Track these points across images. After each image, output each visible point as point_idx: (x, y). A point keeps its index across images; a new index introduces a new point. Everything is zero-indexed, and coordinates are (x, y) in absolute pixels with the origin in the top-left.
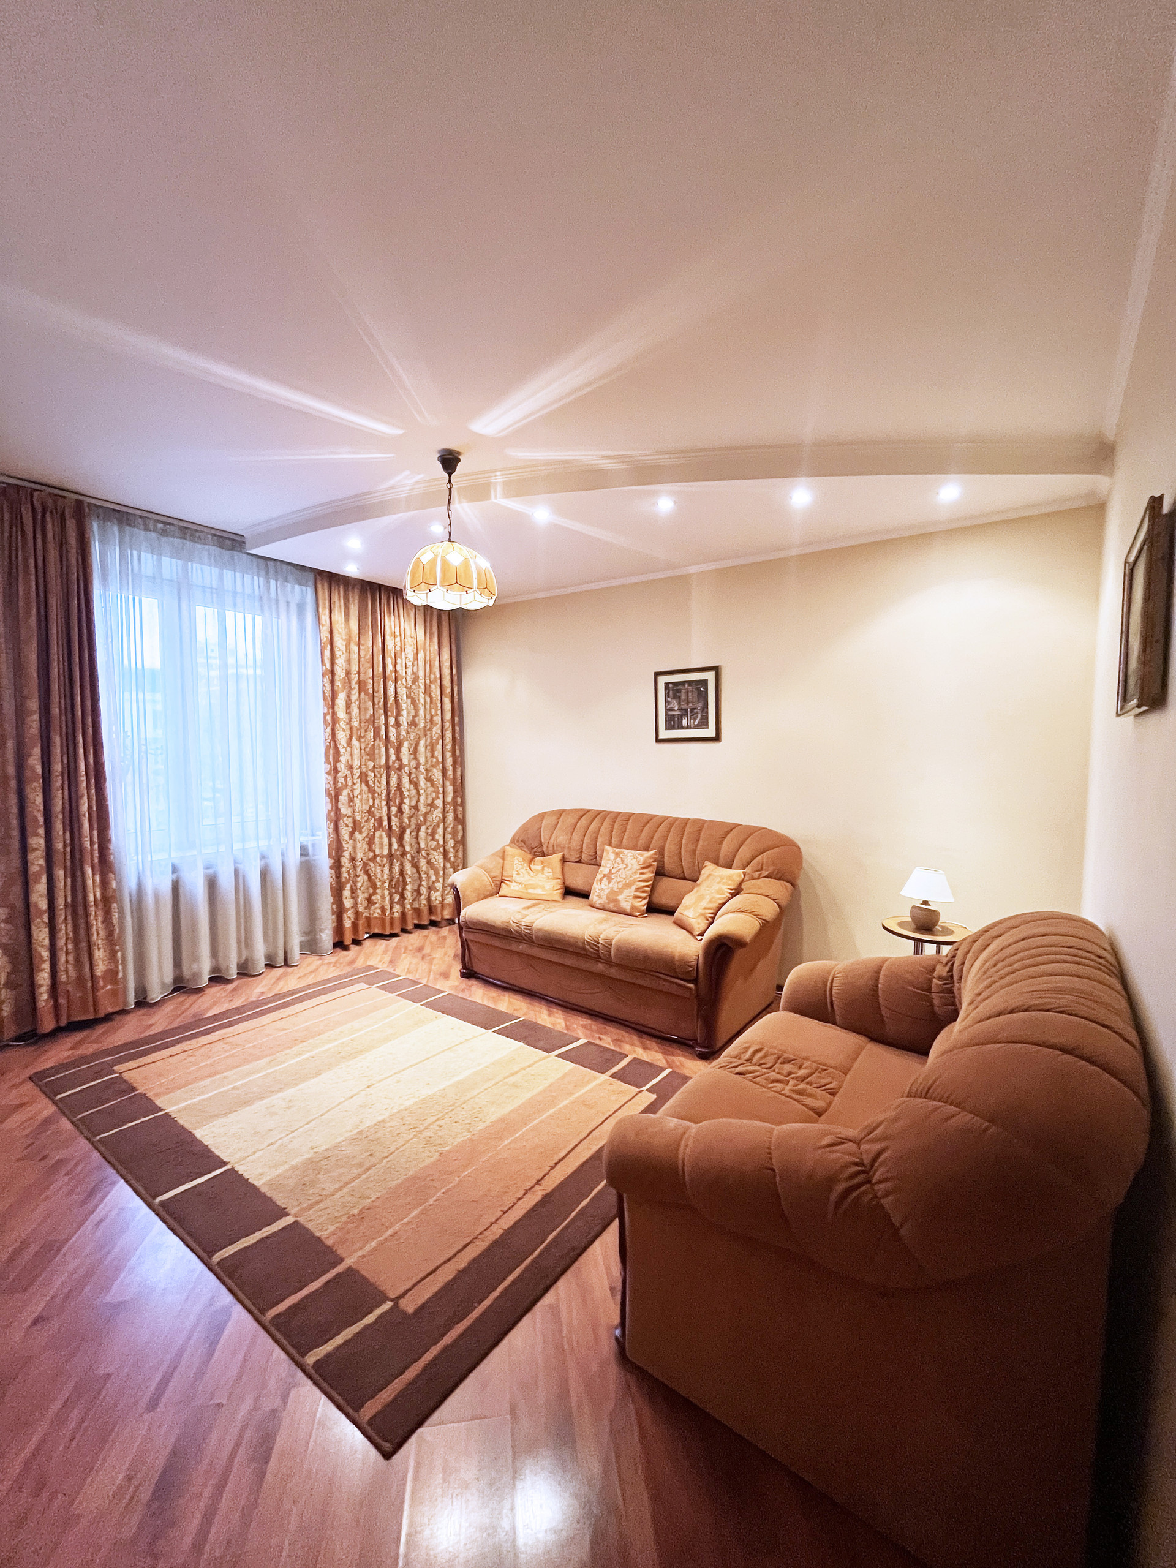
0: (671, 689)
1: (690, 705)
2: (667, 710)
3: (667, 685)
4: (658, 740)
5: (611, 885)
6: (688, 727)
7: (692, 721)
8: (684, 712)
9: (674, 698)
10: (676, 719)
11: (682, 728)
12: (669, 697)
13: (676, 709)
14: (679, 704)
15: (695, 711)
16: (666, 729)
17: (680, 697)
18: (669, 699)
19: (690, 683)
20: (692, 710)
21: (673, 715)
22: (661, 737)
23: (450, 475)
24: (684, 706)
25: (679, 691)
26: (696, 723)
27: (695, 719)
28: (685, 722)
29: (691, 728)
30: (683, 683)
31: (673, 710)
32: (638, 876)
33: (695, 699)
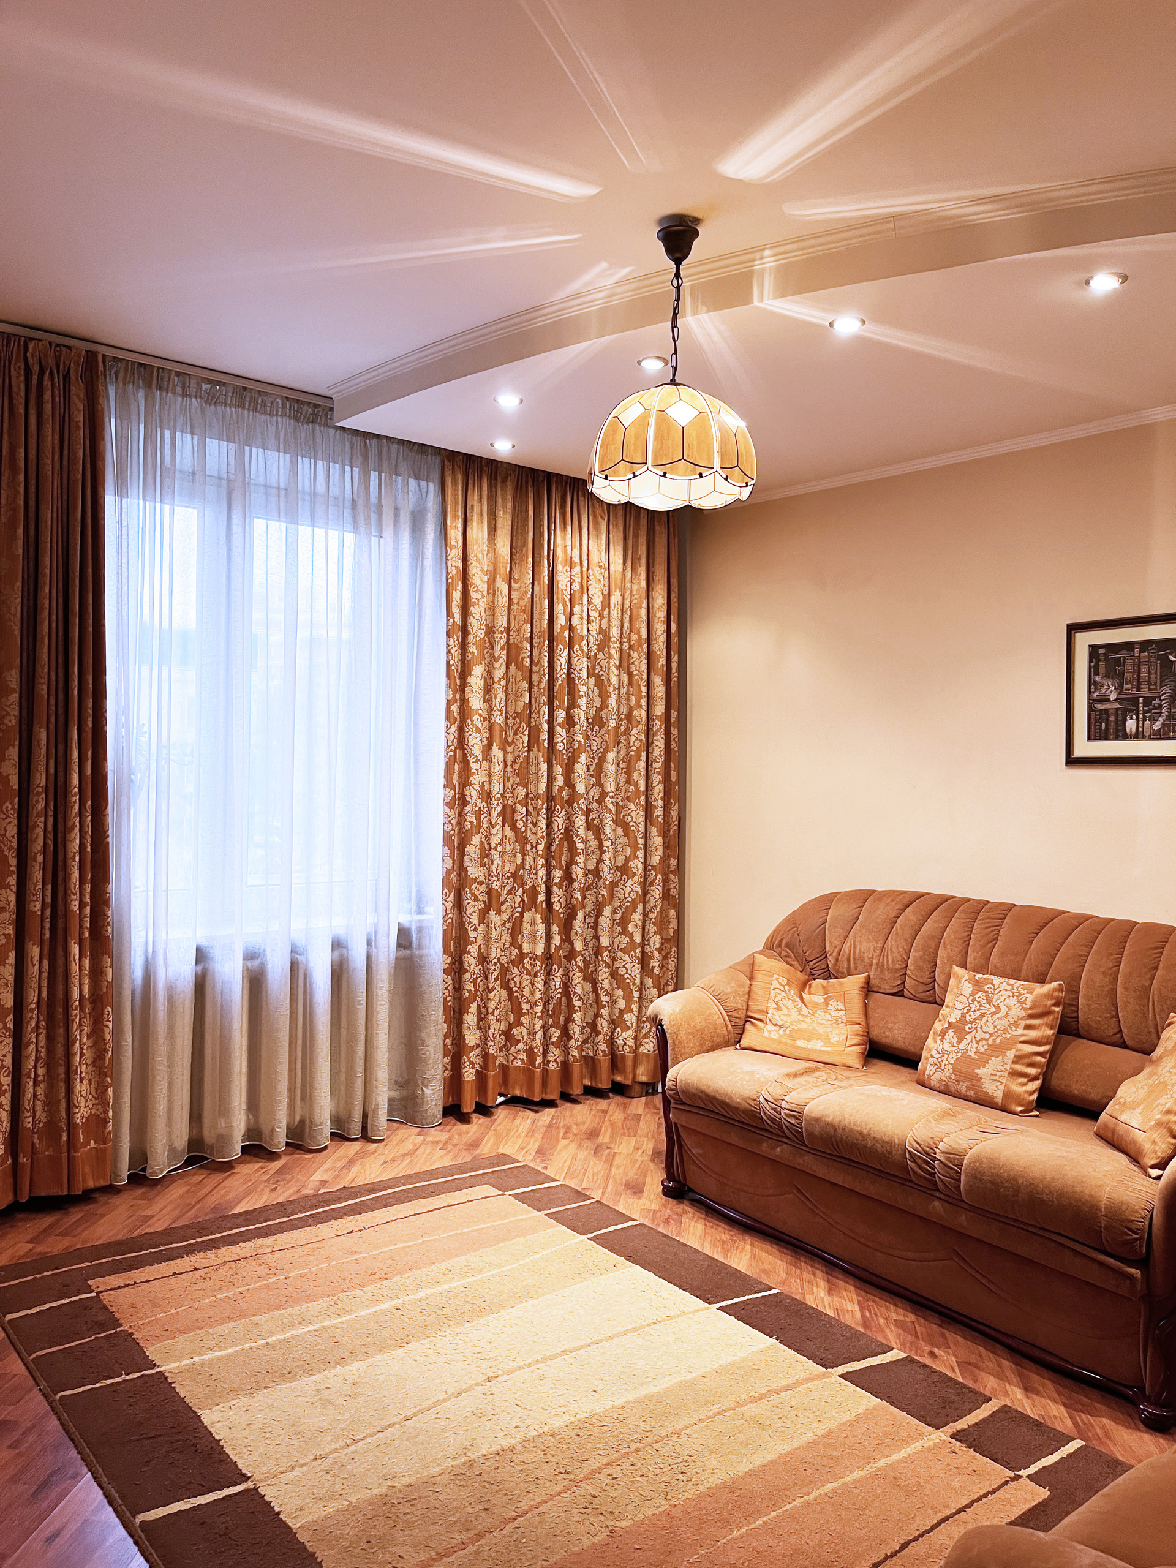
0: (1102, 657)
1: (1144, 690)
2: (1092, 703)
3: (1094, 650)
4: (1072, 761)
5: (962, 1046)
6: (1138, 736)
7: (1148, 722)
8: (1130, 706)
9: (1107, 676)
10: (1112, 718)
11: (1125, 737)
12: (1097, 673)
13: (1113, 697)
14: (1120, 688)
15: (1156, 702)
16: (1090, 738)
17: (1122, 674)
18: (1097, 679)
19: (1145, 645)
20: (1148, 701)
21: (1107, 710)
22: (1078, 753)
23: (678, 264)
24: (1130, 691)
25: (1119, 662)
26: (1157, 726)
27: (1154, 720)
28: (1131, 725)
29: (1144, 738)
30: (1129, 646)
31: (1109, 700)
32: (1020, 1031)
33: (1155, 678)
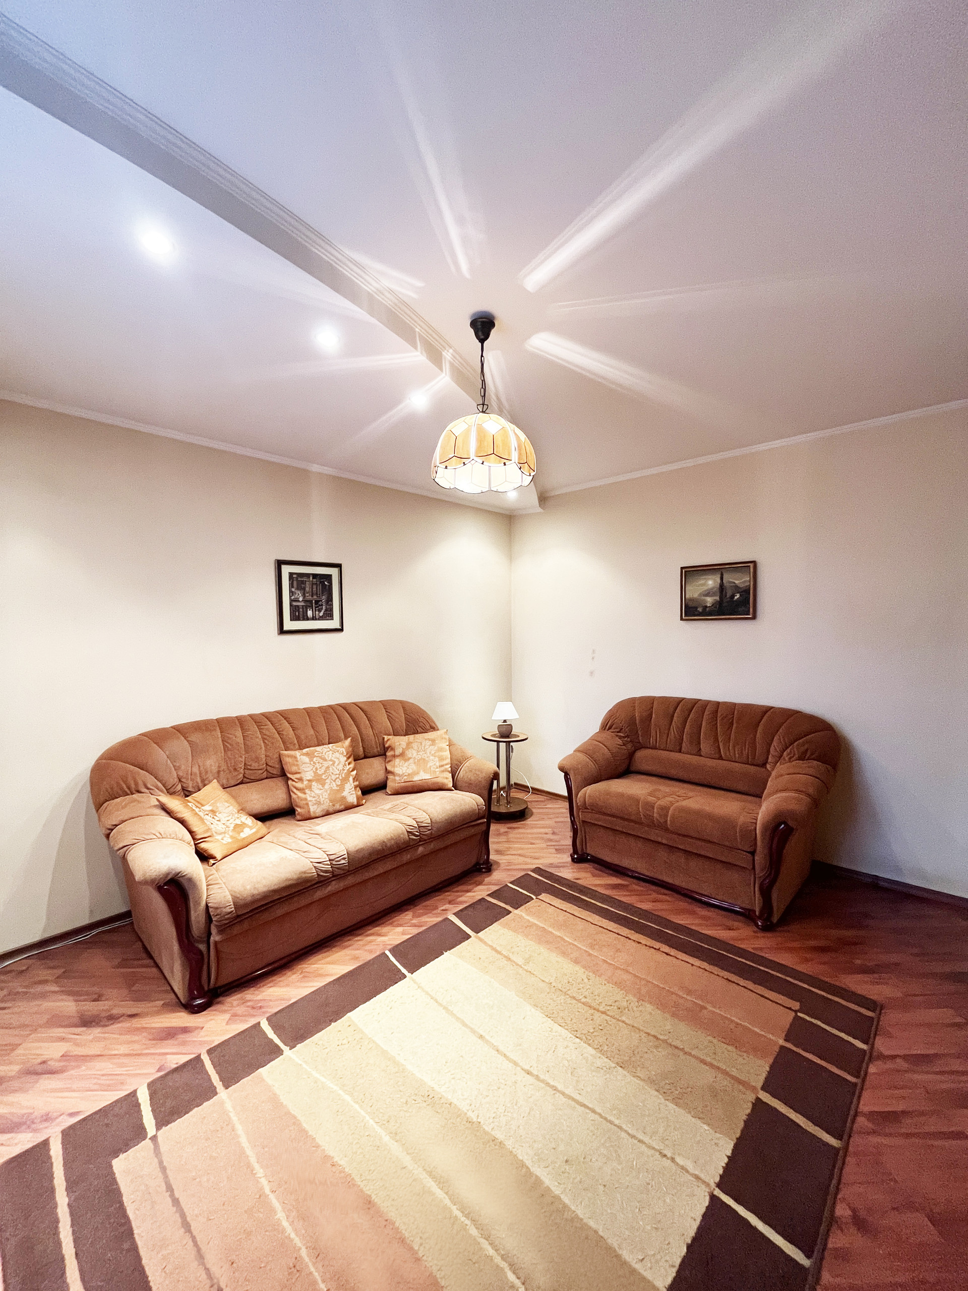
0: (295, 579)
1: (315, 597)
2: (291, 601)
3: (291, 574)
4: (282, 631)
5: (327, 786)
6: (314, 618)
7: (317, 612)
8: (308, 604)
9: (297, 589)
10: (301, 610)
11: (308, 619)
12: (293, 587)
13: (301, 599)
14: (304, 595)
15: (320, 603)
16: (291, 620)
17: (304, 589)
18: (293, 590)
19: (315, 576)
20: (317, 602)
21: (298, 606)
22: (286, 628)
23: (482, 341)
24: (309, 598)
25: (303, 582)
26: (321, 614)
27: (319, 611)
28: (310, 613)
29: (316, 619)
30: (308, 575)
31: (299, 601)
32: (348, 767)
33: (320, 591)
